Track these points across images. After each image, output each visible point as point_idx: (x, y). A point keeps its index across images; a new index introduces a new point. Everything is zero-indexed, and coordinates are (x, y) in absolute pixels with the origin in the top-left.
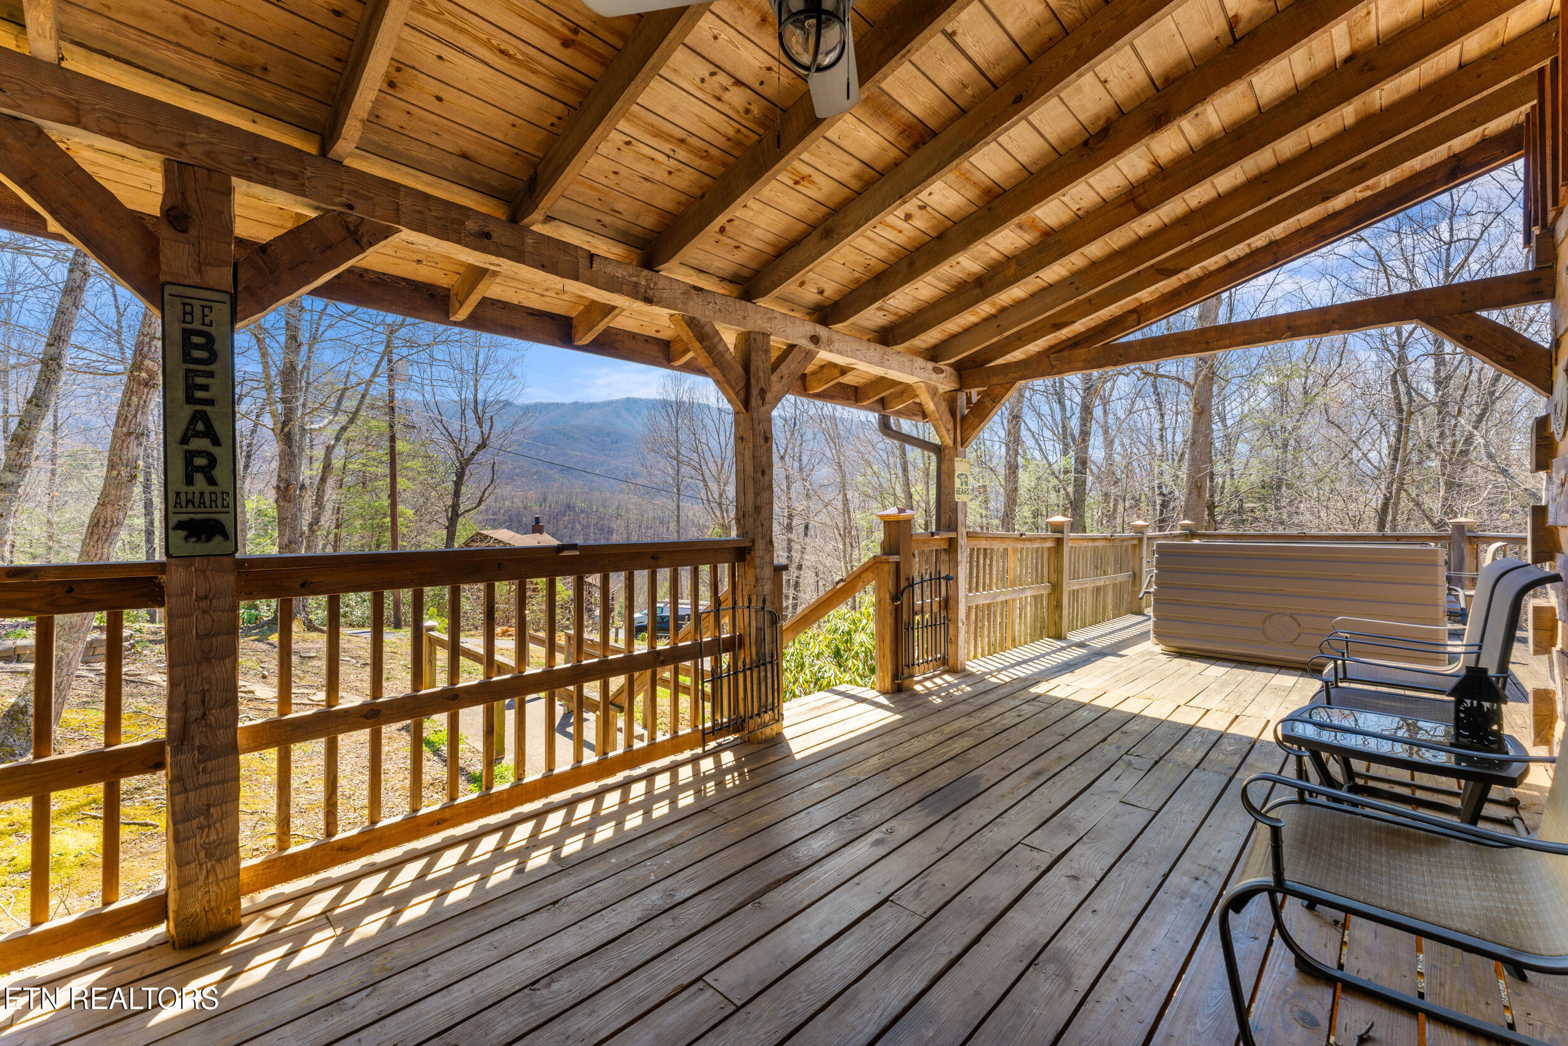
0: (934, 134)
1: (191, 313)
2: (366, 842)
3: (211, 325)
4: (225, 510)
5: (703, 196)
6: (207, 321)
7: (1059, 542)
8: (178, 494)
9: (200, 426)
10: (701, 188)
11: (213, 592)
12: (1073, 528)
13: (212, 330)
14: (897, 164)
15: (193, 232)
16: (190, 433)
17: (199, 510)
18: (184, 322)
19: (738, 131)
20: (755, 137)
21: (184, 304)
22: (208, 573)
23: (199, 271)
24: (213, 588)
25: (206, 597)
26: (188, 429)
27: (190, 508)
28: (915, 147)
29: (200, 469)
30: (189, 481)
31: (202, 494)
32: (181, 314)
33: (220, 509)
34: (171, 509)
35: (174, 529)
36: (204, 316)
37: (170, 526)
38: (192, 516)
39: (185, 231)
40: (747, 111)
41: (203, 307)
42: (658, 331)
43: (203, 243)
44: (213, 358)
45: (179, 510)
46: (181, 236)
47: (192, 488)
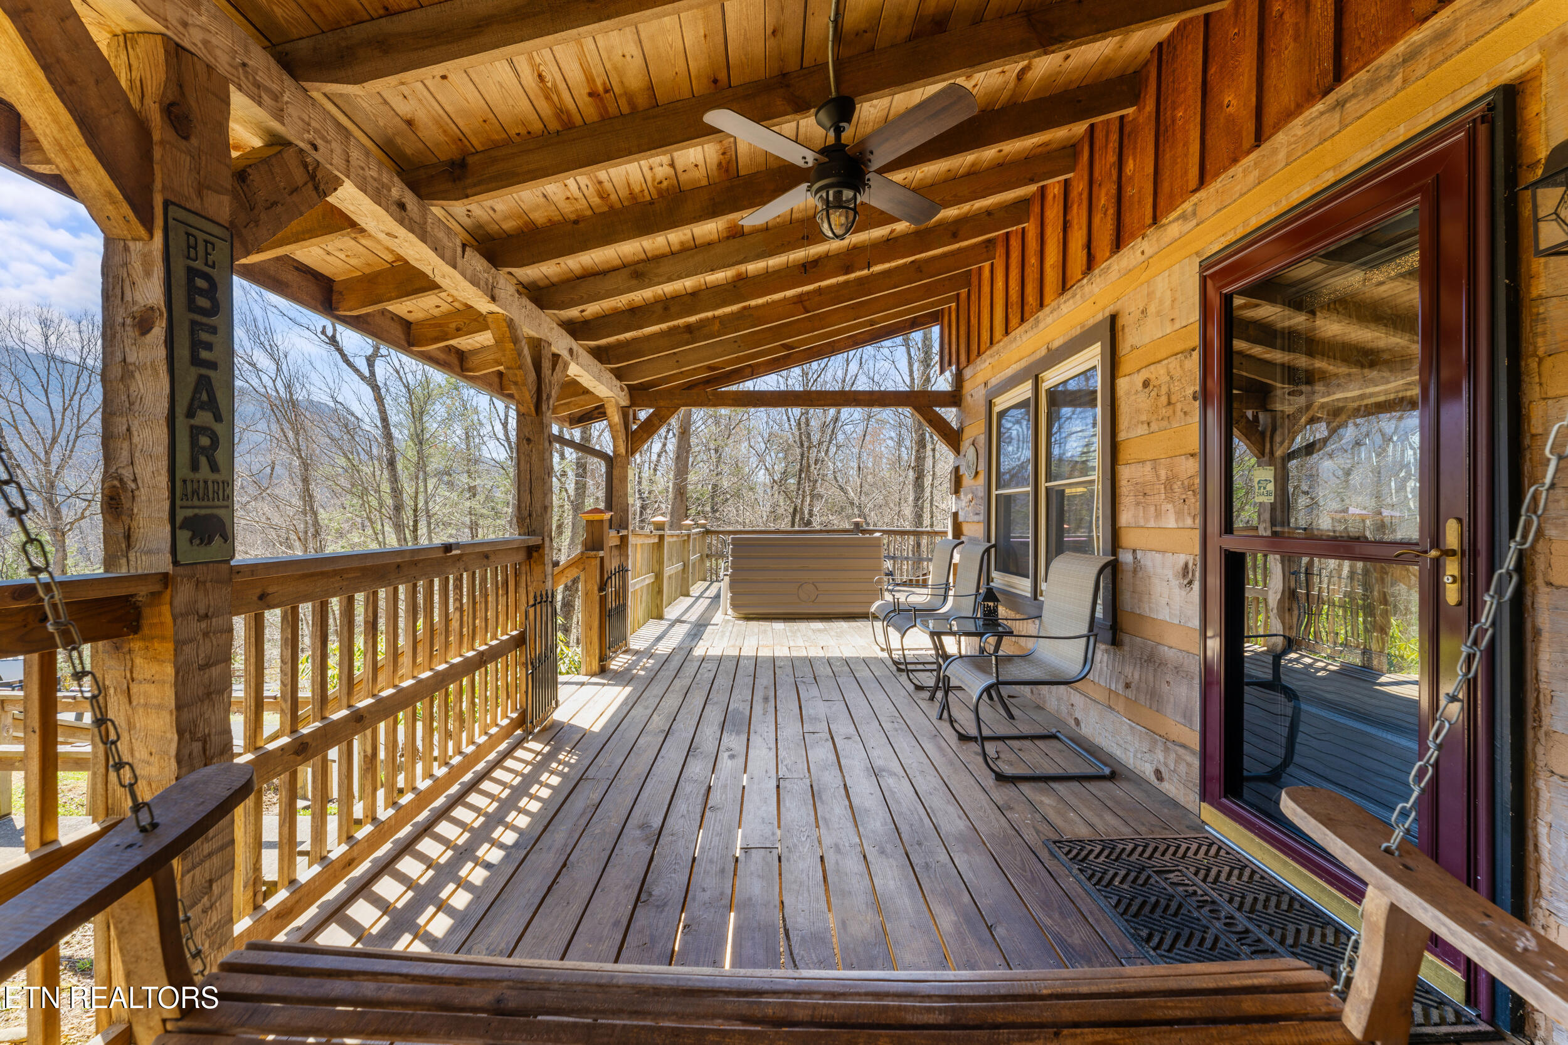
0: (743, 235)
1: (195, 248)
2: (297, 902)
3: (213, 267)
4: (225, 503)
5: (576, 222)
6: (210, 263)
7: (661, 537)
8: (185, 481)
9: (204, 397)
10: (578, 216)
11: (211, 610)
12: (671, 527)
13: (213, 272)
14: (710, 244)
15: (194, 141)
16: (196, 403)
17: (204, 503)
18: (188, 257)
19: (642, 191)
20: (648, 198)
21: (188, 234)
22: (209, 585)
23: (200, 195)
24: (212, 603)
25: (206, 616)
26: (193, 399)
27: (196, 502)
28: (728, 238)
29: (203, 450)
30: (195, 467)
31: (206, 482)
32: (184, 246)
33: (221, 503)
34: (178, 502)
35: (180, 528)
36: (207, 254)
37: (177, 525)
38: (196, 511)
39: (186, 138)
40: (661, 182)
41: (206, 242)
42: (410, 312)
43: (204, 158)
44: (214, 310)
45: (185, 503)
46: (183, 144)
47: (197, 476)
